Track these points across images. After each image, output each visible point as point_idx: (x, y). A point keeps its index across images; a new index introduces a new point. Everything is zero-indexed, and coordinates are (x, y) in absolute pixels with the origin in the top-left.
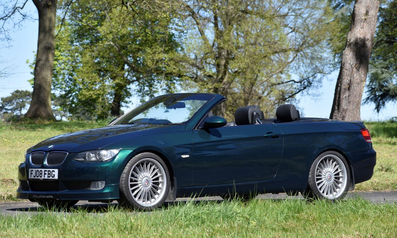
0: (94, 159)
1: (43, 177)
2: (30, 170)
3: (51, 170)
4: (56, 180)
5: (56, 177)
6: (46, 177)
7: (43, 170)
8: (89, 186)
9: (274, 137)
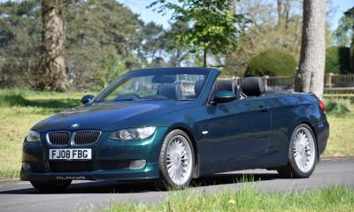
0: (129, 138)
1: (71, 158)
2: (51, 150)
3: (83, 150)
4: (89, 160)
5: (89, 157)
6: (76, 157)
7: (71, 150)
8: (128, 166)
9: (263, 111)
